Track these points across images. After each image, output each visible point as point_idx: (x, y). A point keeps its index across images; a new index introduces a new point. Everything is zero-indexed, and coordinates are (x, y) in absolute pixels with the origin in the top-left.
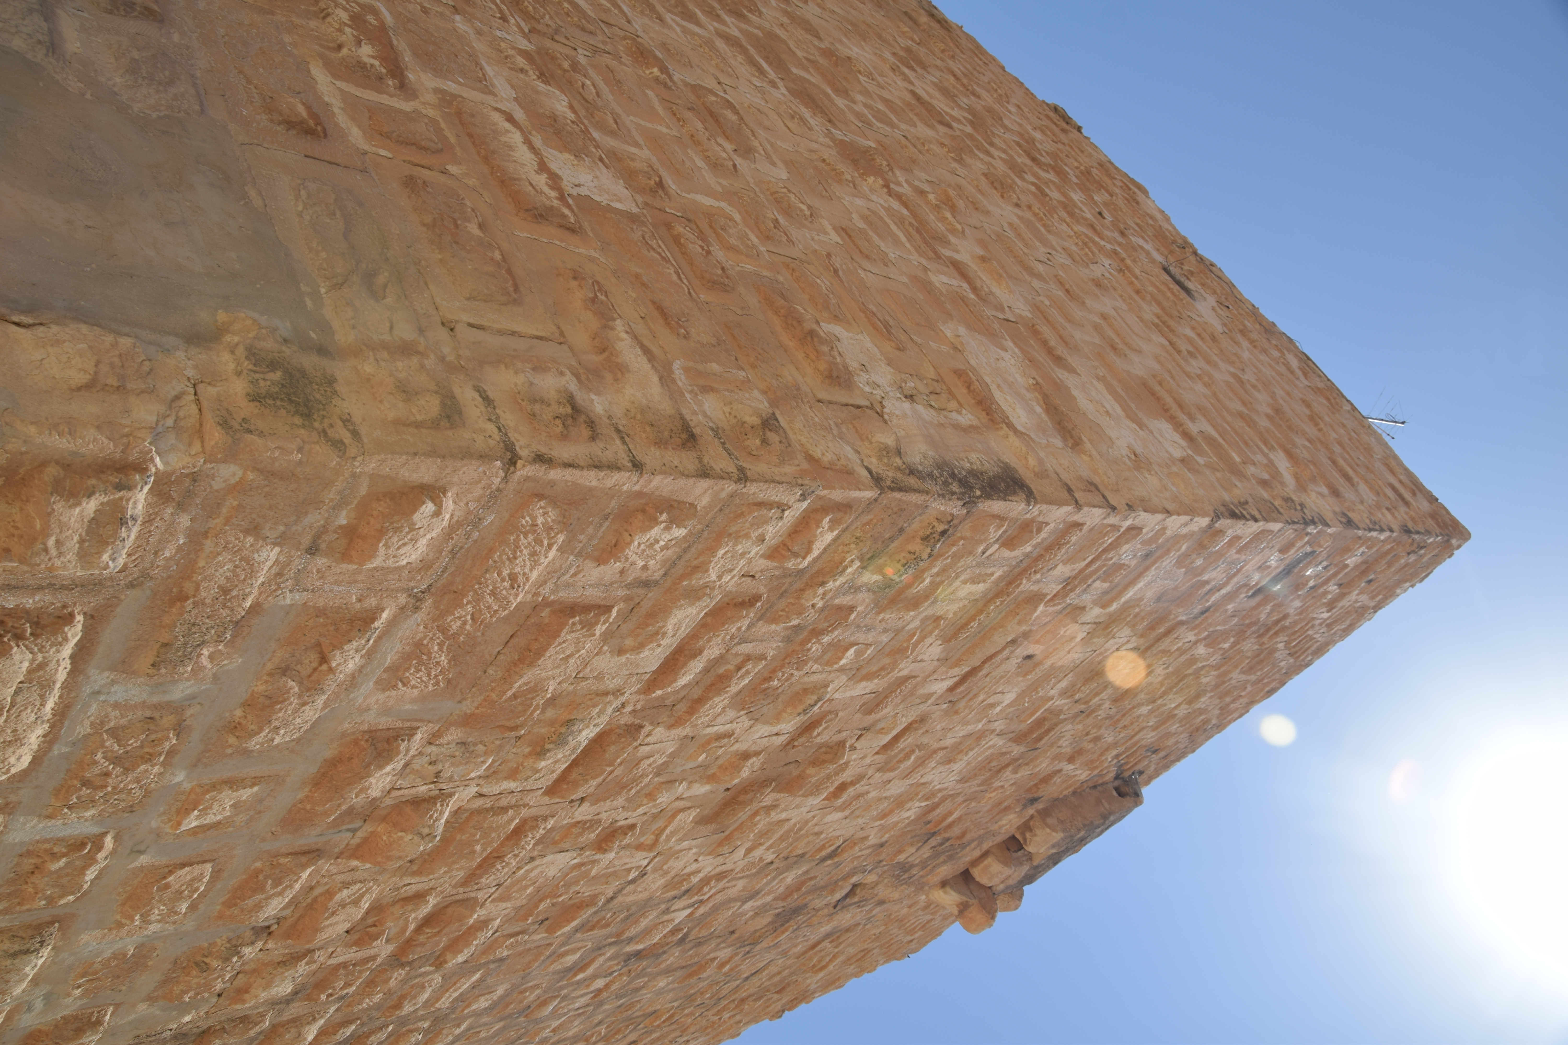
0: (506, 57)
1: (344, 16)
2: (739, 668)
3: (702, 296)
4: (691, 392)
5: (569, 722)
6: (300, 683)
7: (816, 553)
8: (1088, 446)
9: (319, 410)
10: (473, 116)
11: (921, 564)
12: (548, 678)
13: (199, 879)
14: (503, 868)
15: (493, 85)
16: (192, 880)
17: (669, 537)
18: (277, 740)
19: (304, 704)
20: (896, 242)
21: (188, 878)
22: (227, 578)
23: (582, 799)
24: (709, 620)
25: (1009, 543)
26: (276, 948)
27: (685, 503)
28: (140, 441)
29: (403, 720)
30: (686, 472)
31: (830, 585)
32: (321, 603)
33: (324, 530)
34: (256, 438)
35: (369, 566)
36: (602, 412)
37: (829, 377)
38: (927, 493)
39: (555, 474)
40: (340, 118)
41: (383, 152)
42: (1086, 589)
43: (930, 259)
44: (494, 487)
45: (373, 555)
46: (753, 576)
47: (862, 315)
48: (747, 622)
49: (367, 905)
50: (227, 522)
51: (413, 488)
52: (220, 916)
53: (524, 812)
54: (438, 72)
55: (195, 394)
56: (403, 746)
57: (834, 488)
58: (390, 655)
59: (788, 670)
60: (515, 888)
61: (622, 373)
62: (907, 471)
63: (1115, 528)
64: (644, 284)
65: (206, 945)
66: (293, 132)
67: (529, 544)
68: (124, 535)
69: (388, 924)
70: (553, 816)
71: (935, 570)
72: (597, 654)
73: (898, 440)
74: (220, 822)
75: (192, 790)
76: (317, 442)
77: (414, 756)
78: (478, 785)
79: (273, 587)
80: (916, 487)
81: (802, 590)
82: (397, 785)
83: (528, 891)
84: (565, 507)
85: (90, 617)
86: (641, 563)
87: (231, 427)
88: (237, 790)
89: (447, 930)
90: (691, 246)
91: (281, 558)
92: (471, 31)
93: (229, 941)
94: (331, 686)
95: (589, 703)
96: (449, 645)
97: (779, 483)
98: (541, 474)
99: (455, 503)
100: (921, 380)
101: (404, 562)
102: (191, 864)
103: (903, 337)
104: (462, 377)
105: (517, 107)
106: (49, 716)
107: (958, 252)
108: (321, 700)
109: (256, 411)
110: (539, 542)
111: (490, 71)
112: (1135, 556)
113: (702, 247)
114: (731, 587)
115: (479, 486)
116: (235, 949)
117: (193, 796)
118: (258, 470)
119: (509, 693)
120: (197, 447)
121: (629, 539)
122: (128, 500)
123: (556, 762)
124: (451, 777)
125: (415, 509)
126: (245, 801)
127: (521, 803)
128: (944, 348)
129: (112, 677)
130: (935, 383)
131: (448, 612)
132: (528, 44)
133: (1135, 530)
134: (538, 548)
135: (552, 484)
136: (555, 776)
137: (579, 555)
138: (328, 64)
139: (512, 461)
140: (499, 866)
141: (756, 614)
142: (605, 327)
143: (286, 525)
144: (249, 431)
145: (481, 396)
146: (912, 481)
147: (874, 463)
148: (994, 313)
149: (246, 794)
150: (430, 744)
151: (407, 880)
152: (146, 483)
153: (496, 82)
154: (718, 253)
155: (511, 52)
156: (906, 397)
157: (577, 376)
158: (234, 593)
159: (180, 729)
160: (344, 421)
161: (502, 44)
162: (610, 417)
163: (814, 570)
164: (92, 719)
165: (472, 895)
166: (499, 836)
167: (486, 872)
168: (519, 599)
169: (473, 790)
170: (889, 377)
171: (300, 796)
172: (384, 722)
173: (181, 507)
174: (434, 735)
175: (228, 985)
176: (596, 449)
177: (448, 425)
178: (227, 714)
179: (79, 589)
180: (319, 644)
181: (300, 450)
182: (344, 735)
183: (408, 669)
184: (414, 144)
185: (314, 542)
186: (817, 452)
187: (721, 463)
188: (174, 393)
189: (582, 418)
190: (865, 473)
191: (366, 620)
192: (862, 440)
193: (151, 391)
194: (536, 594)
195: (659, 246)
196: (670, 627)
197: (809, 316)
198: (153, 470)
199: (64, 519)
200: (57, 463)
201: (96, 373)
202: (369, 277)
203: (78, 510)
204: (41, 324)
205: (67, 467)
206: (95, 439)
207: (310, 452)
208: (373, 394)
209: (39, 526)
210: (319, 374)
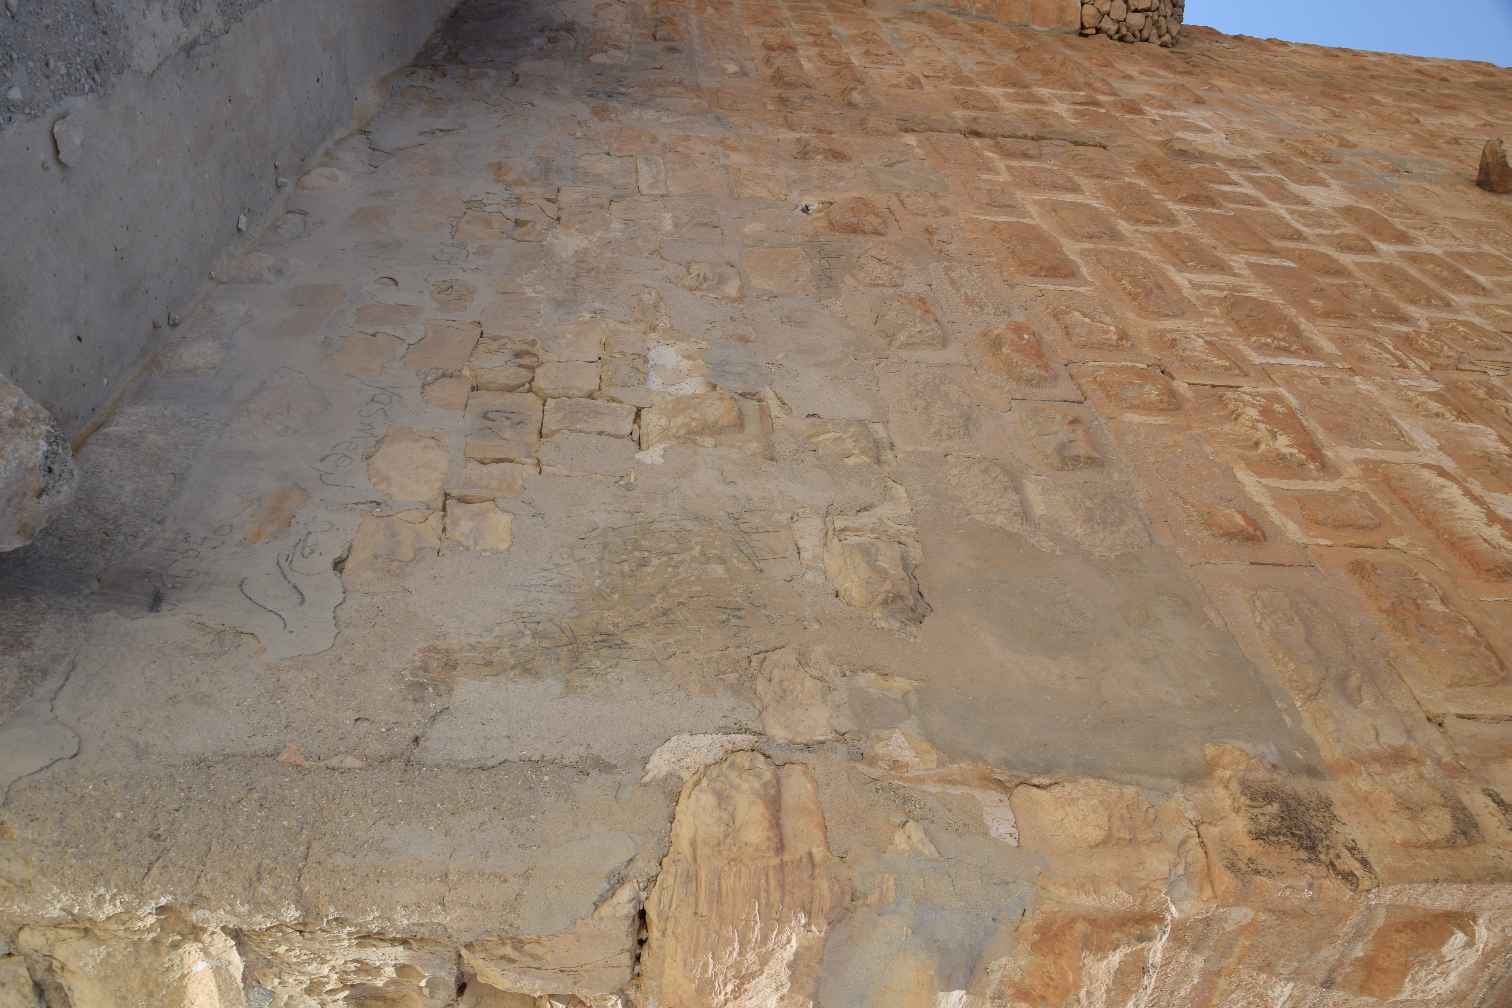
0: (1417, 406)
1: (1254, 413)
9: (1322, 840)
10: (1401, 479)
15: (1412, 440)
28: (1156, 893)
33: (1339, 964)
34: (1265, 879)
35: (1393, 1000)
40: (1274, 515)
41: (1322, 541)
45: (1398, 990)
50: (1240, 961)
54: (1355, 441)
55: (1199, 836)
66: (1236, 542)
68: (1146, 983)
76: (1327, 876)
87: (1239, 870)
91: (1295, 993)
92: (1374, 389)
99: (1489, 930)
101: (1433, 995)
105: (1444, 456)
109: (1261, 849)
111: (1404, 425)
118: (1270, 910)
120: (1208, 893)
122: (1149, 950)
125: (1443, 941)
132: (1435, 384)
138: (1250, 464)
143: (1299, 961)
144: (1257, 872)
145: (1492, 800)
152: (1164, 933)
153: (1414, 435)
155: (1421, 399)
160: (1350, 850)
161: (1409, 393)
173: (1195, 950)
177: (1465, 842)
181: (1310, 886)
184: (1351, 525)
185: (1329, 976)
188: (1180, 838)
193: (1159, 839)
198: (1170, 918)
199: (1093, 972)
200: (1084, 919)
201: (1110, 828)
202: (1342, 681)
203: (1105, 962)
204: (1056, 783)
205: (1092, 921)
206: (1117, 895)
207: (1320, 887)
208: (1374, 814)
209: (1071, 979)
210: (1313, 799)
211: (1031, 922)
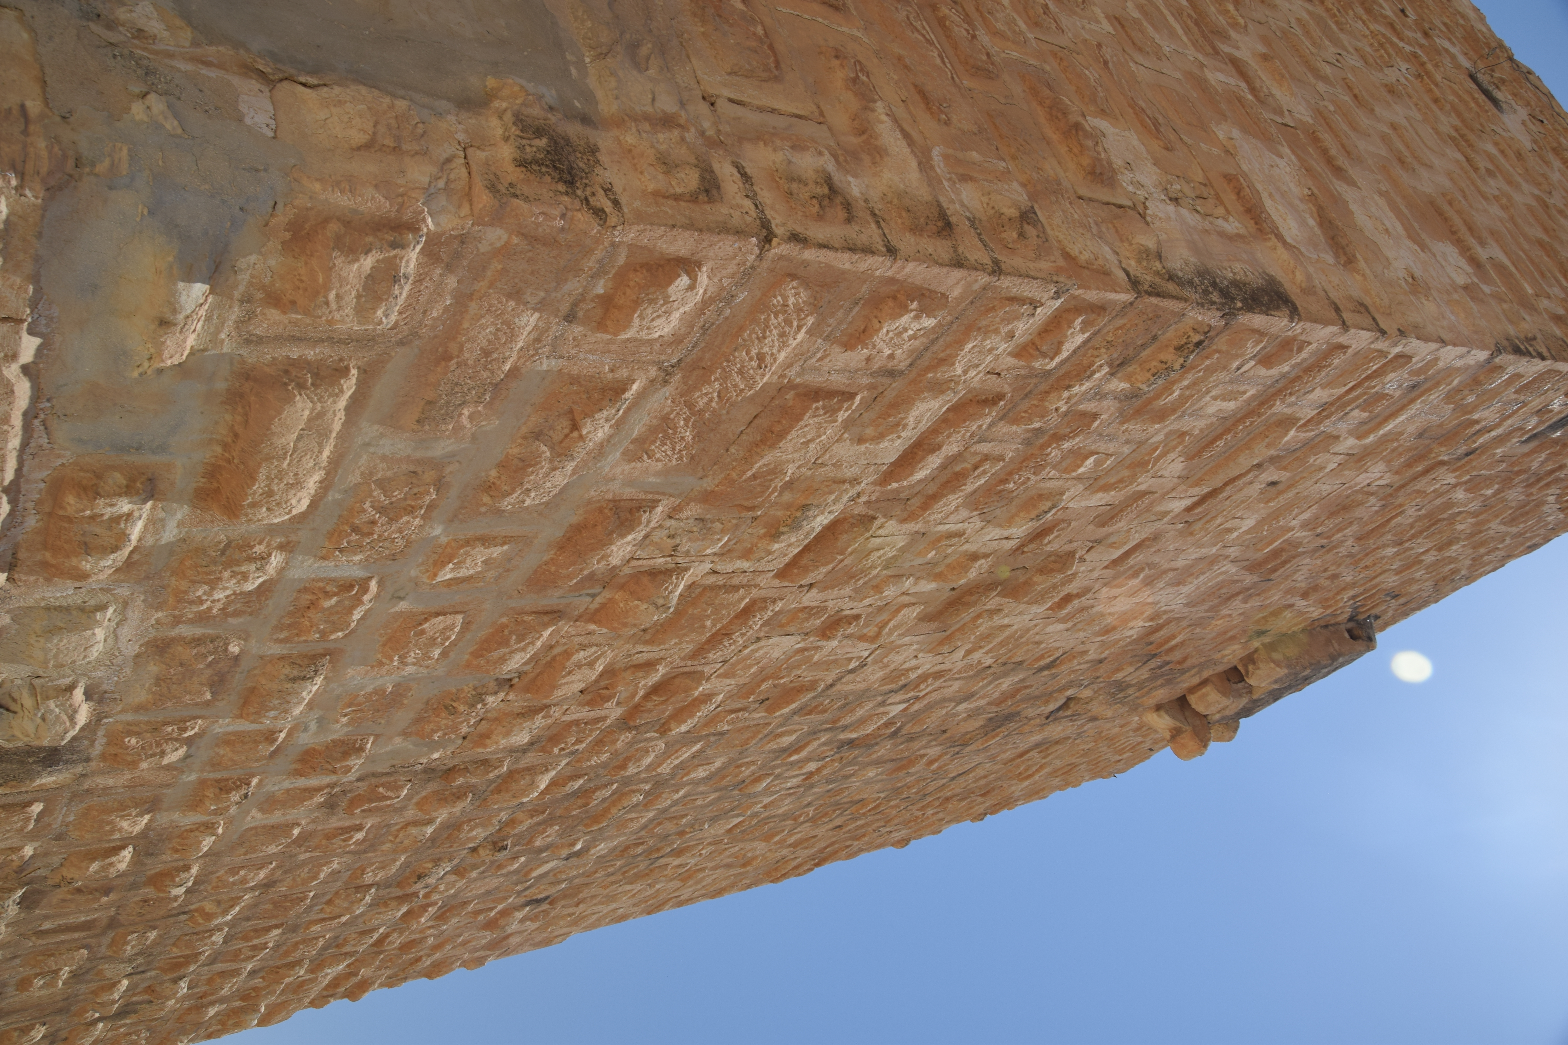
2: (976, 467)
3: (964, 82)
4: (950, 179)
5: (805, 507)
6: (552, 449)
7: (1065, 354)
8: (1362, 264)
9: (582, 178)
11: (1172, 374)
12: (788, 461)
13: (451, 628)
14: (730, 645)
16: (445, 629)
17: (918, 327)
18: (528, 502)
19: (554, 469)
20: (1172, 34)
21: (442, 626)
22: (489, 341)
23: (811, 585)
24: (950, 415)
25: (1266, 360)
26: (516, 700)
27: (936, 292)
28: (414, 201)
29: (646, 492)
30: (940, 261)
31: (1076, 389)
32: (575, 371)
33: (582, 298)
34: (522, 203)
35: (623, 336)
36: (858, 195)
37: (1092, 173)
38: (1186, 300)
39: (809, 254)
42: (1342, 418)
43: (1207, 55)
44: (748, 264)
45: (627, 326)
46: (998, 374)
47: (1131, 111)
48: (989, 420)
49: (601, 668)
50: (491, 285)
51: (669, 260)
52: (468, 665)
53: (755, 592)
55: (465, 158)
56: (645, 517)
57: (1089, 288)
58: (638, 427)
59: (1025, 474)
60: (740, 666)
61: (881, 157)
62: (1167, 277)
63: (1382, 353)
64: (906, 67)
65: (454, 690)
67: (779, 324)
68: (397, 292)
69: (620, 688)
70: (781, 599)
71: (1185, 383)
72: (837, 441)
73: (1159, 243)
74: (471, 577)
75: (448, 544)
76: (579, 210)
77: (654, 528)
78: (713, 562)
79: (531, 352)
80: (1174, 293)
81: (1047, 392)
82: (636, 556)
83: (752, 670)
84: (817, 289)
85: (363, 371)
86: (888, 352)
87: (499, 191)
88: (488, 548)
89: (673, 699)
90: (956, 29)
91: (540, 324)
93: (475, 689)
94: (580, 453)
95: (826, 489)
96: (695, 421)
97: (1033, 278)
98: (795, 254)
99: (709, 278)
100: (1188, 183)
101: (656, 335)
102: (445, 614)
103: (1172, 137)
104: (721, 153)
106: (324, 464)
107: (1238, 48)
108: (570, 466)
109: (522, 176)
110: (788, 322)
112: (1400, 386)
113: (967, 31)
114: (975, 383)
115: (734, 262)
116: (479, 697)
117: (449, 550)
118: (523, 234)
119: (749, 473)
120: (465, 210)
121: (878, 325)
122: (402, 258)
123: (789, 546)
124: (688, 551)
125: (670, 282)
126: (495, 559)
127: (753, 583)
128: (1215, 151)
129: (381, 430)
130: (1203, 187)
131: (696, 387)
133: (1404, 358)
134: (787, 329)
135: (805, 264)
136: (787, 559)
137: (827, 339)
139: (768, 239)
140: (726, 643)
141: (998, 413)
142: (866, 108)
143: (546, 291)
144: (516, 196)
145: (739, 172)
146: (1171, 287)
147: (1132, 265)
148: (1272, 116)
149: (496, 552)
150: (670, 517)
151: (639, 648)
152: (418, 243)
154: (984, 38)
156: (1171, 199)
157: (835, 156)
158: (495, 356)
159: (440, 485)
160: (605, 191)
162: (866, 201)
163: (1061, 372)
164: (362, 469)
165: (699, 668)
166: (729, 614)
167: (713, 648)
168: (765, 379)
169: (707, 566)
170: (1154, 177)
171: (546, 558)
172: (628, 493)
173: (449, 268)
174: (674, 509)
175: (472, 729)
176: (851, 232)
177: (706, 199)
178: (483, 474)
179: (354, 343)
180: (571, 411)
181: (563, 216)
182: (590, 502)
183: (654, 442)
185: (572, 309)
186: (1074, 250)
187: (976, 253)
188: (445, 156)
189: (839, 199)
190: (1122, 275)
191: (617, 390)
192: (1122, 241)
193: (425, 153)
194: (782, 376)
195: (924, 28)
196: (911, 419)
197: (1075, 108)
198: (425, 230)
199: (344, 274)
200: (339, 219)
201: (375, 133)
202: (633, 48)
203: (356, 266)
204: (325, 85)
205: (347, 224)
206: (373, 197)
207: (572, 219)
208: (634, 165)
209: (321, 280)
210: (582, 143)
211: (281, 218)
